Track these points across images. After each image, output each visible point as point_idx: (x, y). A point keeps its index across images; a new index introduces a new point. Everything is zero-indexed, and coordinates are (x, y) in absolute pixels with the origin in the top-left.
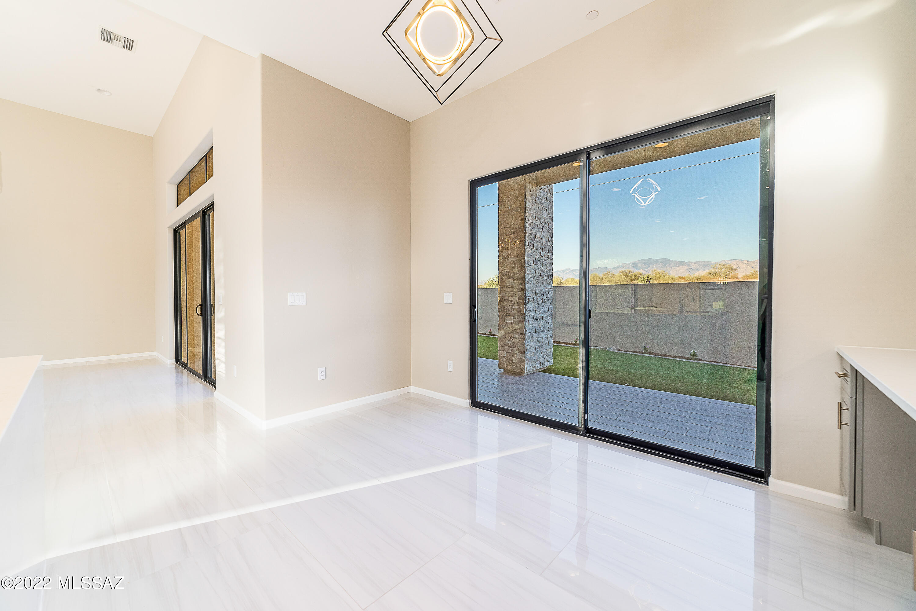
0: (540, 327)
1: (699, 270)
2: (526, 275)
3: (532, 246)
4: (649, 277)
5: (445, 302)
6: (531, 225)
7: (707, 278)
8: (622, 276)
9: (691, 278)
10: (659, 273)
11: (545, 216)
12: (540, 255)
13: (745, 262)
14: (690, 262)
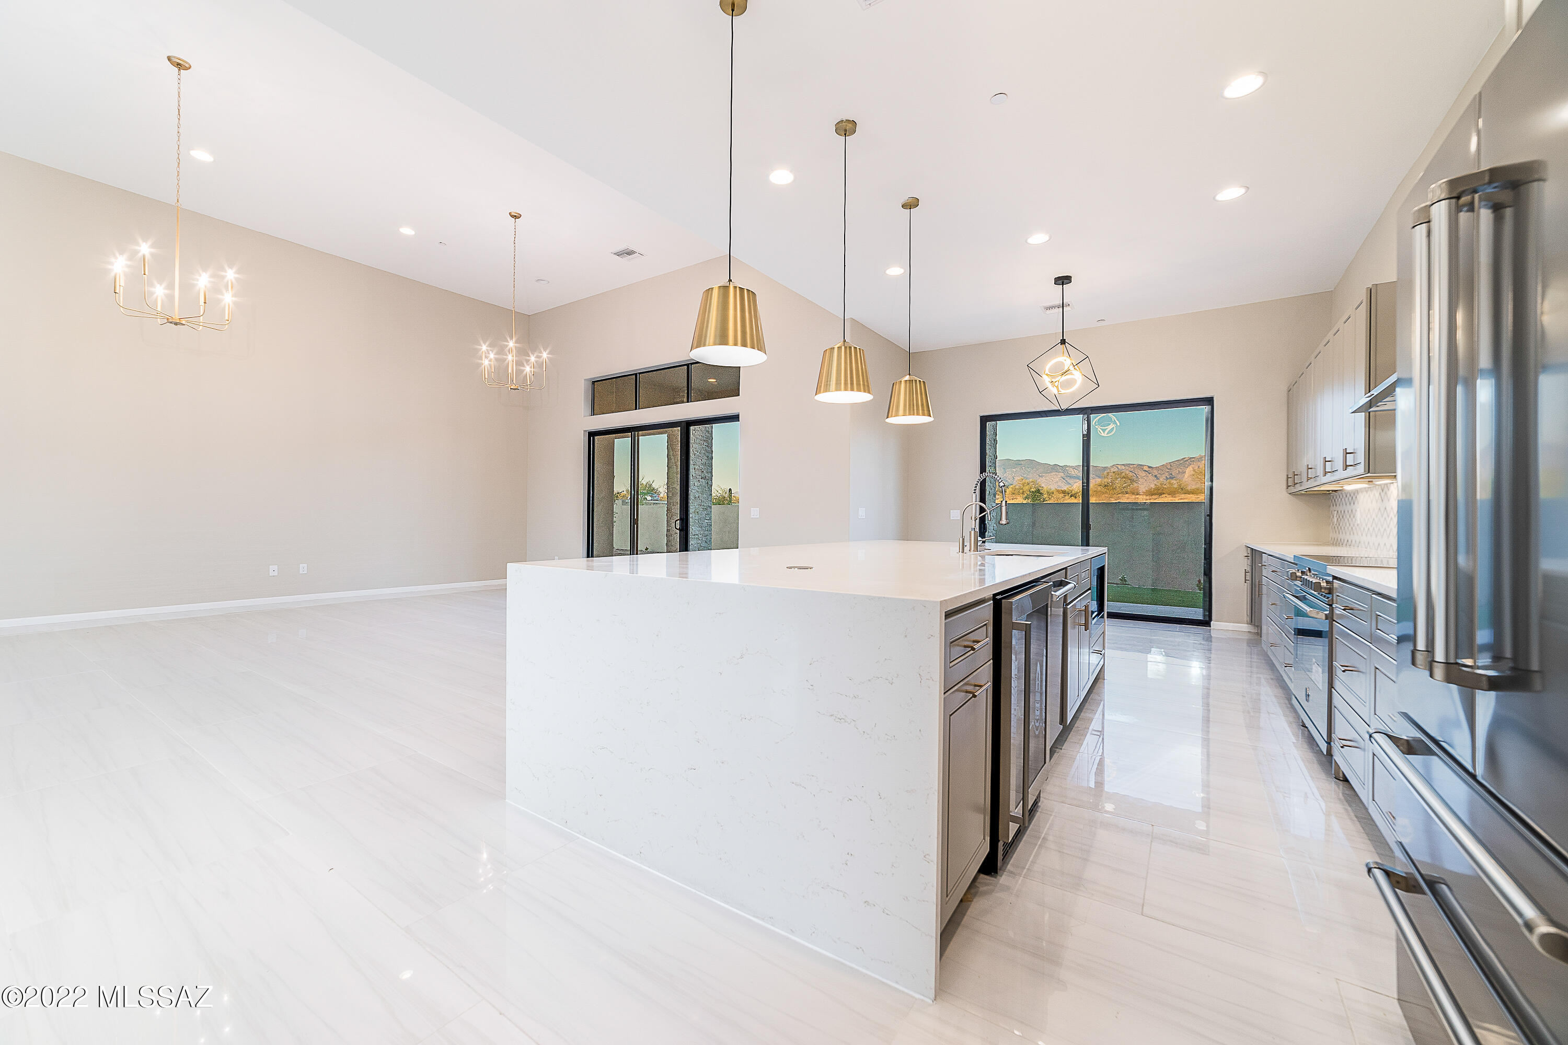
5: (952, 518)
13: (1145, 468)
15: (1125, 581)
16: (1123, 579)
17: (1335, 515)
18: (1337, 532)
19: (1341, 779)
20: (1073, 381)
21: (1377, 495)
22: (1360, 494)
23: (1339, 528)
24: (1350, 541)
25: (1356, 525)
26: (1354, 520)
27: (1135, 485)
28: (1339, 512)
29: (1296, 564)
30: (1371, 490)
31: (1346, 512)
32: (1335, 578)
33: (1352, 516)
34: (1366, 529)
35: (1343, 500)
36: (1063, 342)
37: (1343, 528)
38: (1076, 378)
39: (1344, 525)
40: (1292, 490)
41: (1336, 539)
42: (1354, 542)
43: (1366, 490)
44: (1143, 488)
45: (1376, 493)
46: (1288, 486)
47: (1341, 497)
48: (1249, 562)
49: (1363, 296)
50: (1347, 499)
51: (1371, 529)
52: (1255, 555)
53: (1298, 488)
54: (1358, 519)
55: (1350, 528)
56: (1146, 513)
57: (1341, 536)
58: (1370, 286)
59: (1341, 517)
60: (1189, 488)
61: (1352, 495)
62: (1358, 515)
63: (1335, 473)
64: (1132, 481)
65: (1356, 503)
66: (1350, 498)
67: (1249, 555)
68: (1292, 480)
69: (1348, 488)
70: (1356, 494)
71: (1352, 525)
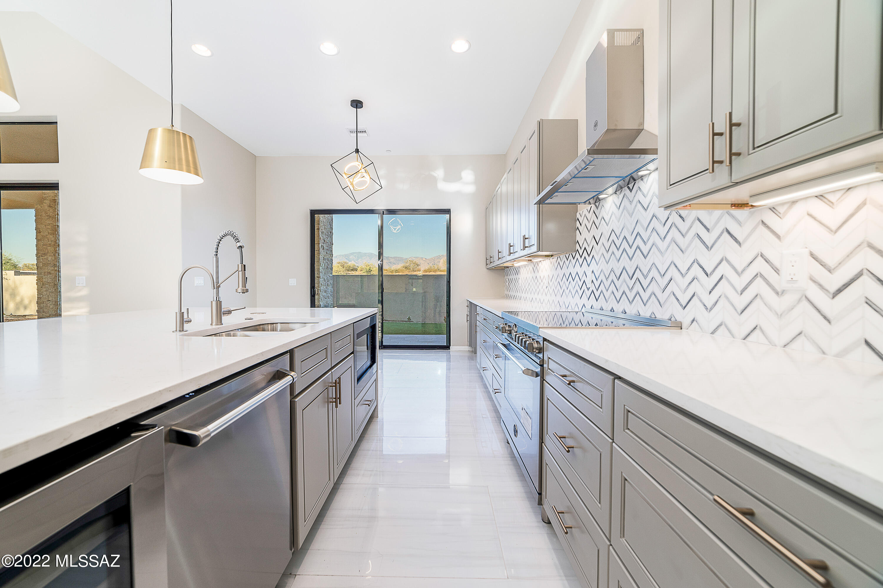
0: (327, 303)
1: (395, 264)
2: (320, 267)
3: (323, 248)
4: (371, 269)
5: (290, 285)
6: (322, 233)
7: (402, 271)
8: (340, 267)
9: (391, 270)
10: (369, 266)
11: (329, 227)
12: (327, 254)
13: (424, 259)
14: (389, 257)
15: (410, 319)
16: (409, 319)
17: (507, 281)
18: (509, 291)
19: (547, 522)
20: (365, 182)
21: (531, 269)
22: (521, 268)
23: (510, 288)
24: (515, 296)
25: (519, 287)
26: (518, 284)
27: (419, 267)
28: (510, 279)
29: (503, 318)
30: (528, 266)
31: (513, 279)
32: (545, 340)
33: (517, 282)
34: (525, 289)
35: (512, 272)
36: (357, 151)
37: (511, 288)
38: (367, 180)
39: (512, 287)
40: (489, 266)
41: (508, 295)
42: (518, 296)
43: (525, 266)
44: (422, 269)
45: (530, 267)
46: (487, 264)
47: (511, 270)
48: (469, 310)
49: (534, 127)
50: (514, 272)
51: (528, 290)
52: (472, 306)
53: (492, 265)
54: (520, 283)
55: (516, 289)
56: (421, 281)
57: (511, 293)
58: (539, 120)
59: (510, 282)
60: (441, 269)
61: (517, 269)
62: (520, 281)
63: (516, 254)
64: (418, 265)
65: (519, 274)
66: (516, 271)
67: (469, 305)
68: (488, 260)
69: (516, 265)
70: (519, 269)
71: (516, 287)
